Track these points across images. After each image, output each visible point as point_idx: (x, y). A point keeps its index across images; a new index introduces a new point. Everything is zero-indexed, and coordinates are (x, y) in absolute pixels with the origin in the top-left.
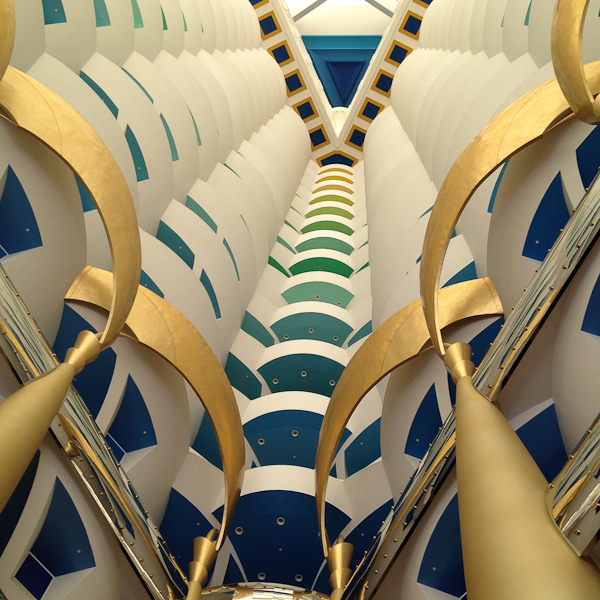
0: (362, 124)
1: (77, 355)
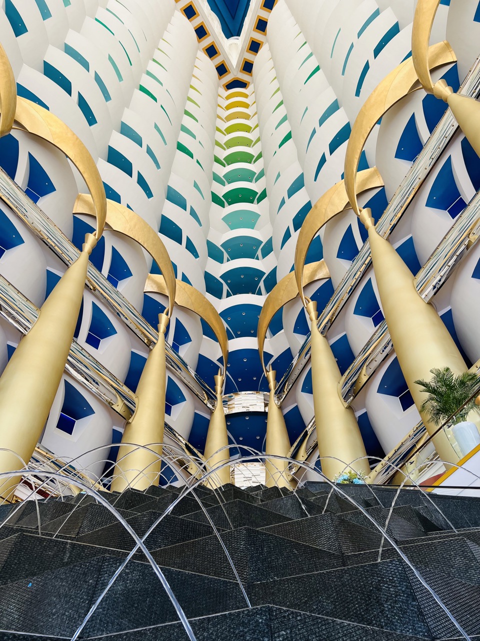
0: (250, 56)
1: (162, 327)
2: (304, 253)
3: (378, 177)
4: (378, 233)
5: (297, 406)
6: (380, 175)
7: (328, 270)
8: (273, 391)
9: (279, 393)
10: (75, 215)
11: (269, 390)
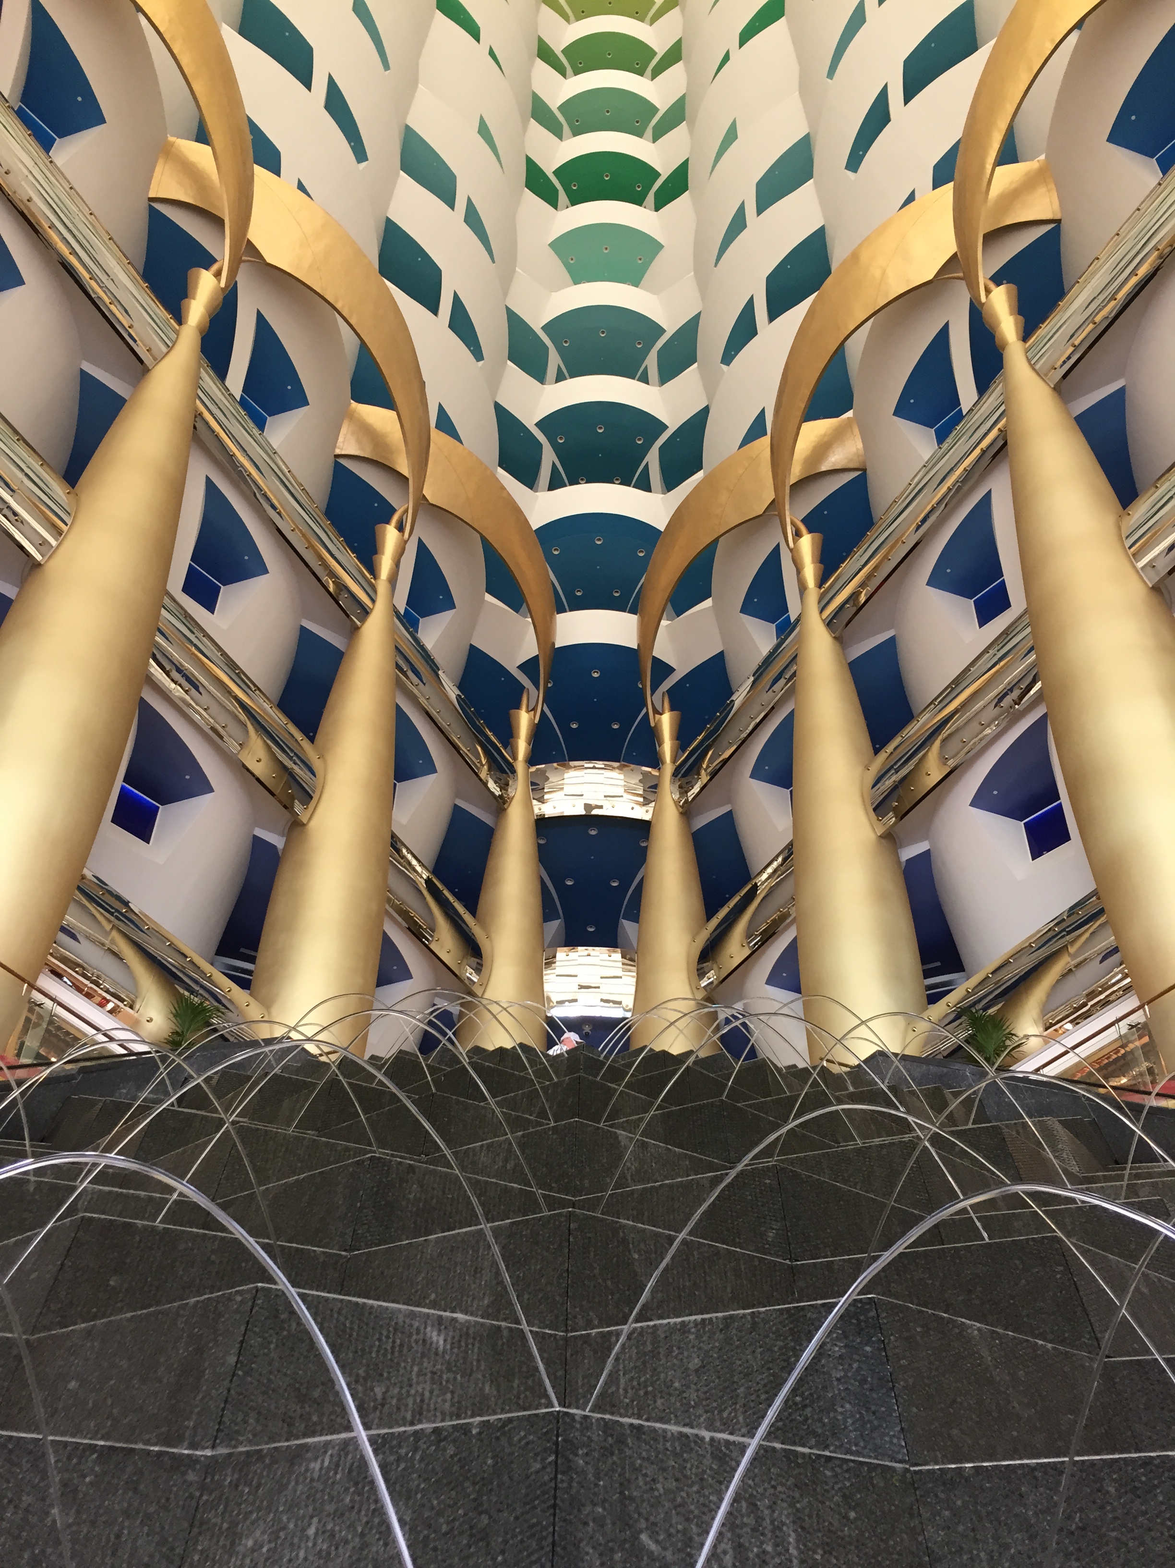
2: (805, 392)
3: (1049, 191)
4: (1033, 367)
5: (730, 814)
6: (1052, 186)
7: (860, 445)
8: (668, 768)
9: (684, 776)
10: (153, 204)
11: (656, 762)
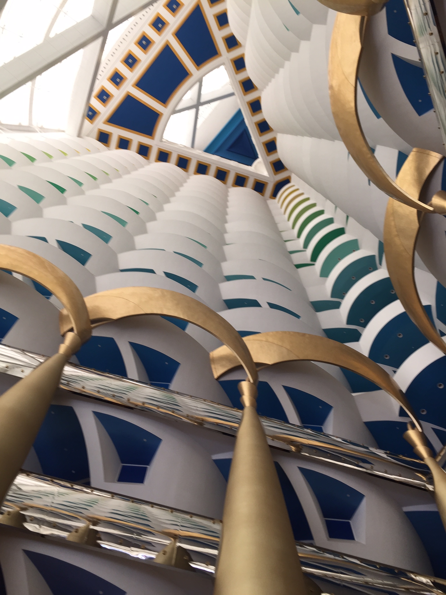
1: (247, 399)
